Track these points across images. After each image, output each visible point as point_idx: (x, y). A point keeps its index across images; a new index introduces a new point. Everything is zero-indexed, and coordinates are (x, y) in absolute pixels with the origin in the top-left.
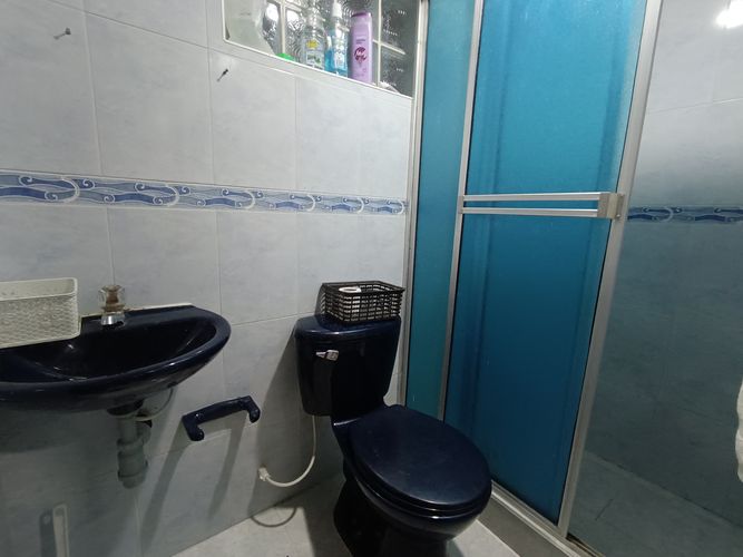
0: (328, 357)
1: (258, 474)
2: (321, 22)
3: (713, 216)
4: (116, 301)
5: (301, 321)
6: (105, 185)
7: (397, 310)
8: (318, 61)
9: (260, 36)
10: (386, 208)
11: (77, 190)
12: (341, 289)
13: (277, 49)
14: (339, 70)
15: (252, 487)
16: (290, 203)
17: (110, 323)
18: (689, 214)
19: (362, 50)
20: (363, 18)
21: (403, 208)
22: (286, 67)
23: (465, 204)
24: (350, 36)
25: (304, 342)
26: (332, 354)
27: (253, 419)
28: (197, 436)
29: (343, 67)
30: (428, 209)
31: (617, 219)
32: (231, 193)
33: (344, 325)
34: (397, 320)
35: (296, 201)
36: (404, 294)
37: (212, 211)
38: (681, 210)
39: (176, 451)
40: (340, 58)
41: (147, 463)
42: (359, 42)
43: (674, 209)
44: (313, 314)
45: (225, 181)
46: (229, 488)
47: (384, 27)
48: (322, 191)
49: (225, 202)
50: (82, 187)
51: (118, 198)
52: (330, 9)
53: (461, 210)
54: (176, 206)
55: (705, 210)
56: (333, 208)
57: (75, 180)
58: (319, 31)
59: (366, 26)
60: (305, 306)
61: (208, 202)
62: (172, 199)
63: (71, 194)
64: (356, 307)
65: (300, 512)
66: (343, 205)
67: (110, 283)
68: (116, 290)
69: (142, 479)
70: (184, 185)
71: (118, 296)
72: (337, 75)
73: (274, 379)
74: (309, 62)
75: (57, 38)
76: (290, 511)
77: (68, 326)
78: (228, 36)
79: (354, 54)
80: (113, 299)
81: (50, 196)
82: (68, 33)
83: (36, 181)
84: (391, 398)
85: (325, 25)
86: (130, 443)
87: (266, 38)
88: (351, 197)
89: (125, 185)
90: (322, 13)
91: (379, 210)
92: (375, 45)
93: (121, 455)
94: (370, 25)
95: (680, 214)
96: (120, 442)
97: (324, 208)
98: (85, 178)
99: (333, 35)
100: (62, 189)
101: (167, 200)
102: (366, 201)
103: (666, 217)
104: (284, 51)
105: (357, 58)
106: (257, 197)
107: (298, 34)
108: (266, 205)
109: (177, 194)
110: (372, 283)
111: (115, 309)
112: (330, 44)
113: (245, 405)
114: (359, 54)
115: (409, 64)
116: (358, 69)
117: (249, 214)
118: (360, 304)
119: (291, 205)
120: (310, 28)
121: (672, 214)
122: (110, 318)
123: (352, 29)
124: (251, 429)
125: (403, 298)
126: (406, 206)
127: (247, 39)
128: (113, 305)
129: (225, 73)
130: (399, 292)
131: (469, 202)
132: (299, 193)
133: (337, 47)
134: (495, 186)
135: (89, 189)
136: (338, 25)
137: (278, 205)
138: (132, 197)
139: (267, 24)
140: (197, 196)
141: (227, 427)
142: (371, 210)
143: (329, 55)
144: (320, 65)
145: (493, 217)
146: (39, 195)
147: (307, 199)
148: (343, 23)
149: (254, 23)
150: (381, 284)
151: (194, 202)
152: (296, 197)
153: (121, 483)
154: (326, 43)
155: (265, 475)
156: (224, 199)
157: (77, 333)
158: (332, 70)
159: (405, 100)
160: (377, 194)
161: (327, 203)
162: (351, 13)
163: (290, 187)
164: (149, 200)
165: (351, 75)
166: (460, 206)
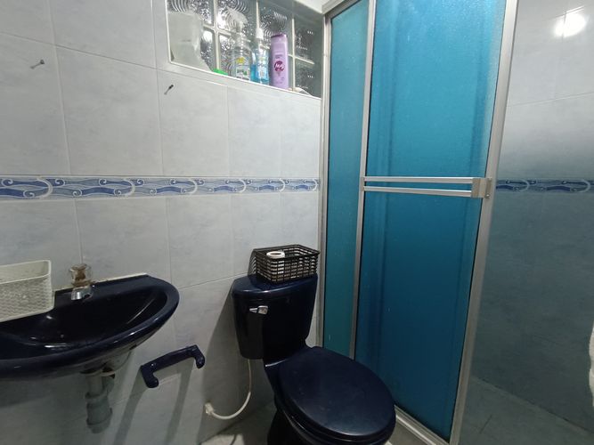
0: (260, 312)
1: (204, 409)
2: (247, 43)
3: (561, 186)
4: (84, 277)
5: (236, 281)
6: (74, 183)
7: (315, 269)
8: (246, 74)
9: (199, 57)
10: (303, 186)
11: (50, 187)
12: (269, 254)
13: (212, 66)
14: (262, 80)
15: (200, 420)
16: (225, 187)
17: (79, 298)
18: (542, 185)
19: (280, 63)
20: (280, 39)
21: (317, 185)
22: (220, 80)
23: (366, 184)
24: (270, 52)
25: (240, 300)
26: (263, 309)
27: (199, 366)
28: (152, 383)
29: (266, 77)
30: (337, 185)
31: (487, 198)
32: (177, 182)
33: (272, 284)
34: (315, 277)
35: (230, 185)
36: (319, 256)
37: (162, 197)
38: (535, 182)
39: (135, 396)
40: (263, 71)
41: (111, 409)
42: (278, 57)
43: (530, 181)
44: (246, 275)
45: (173, 173)
46: (180, 423)
47: (297, 44)
48: (251, 175)
49: (173, 189)
50: (54, 185)
51: (85, 192)
52: (254, 32)
53: (363, 189)
54: (133, 195)
55: (554, 182)
56: (261, 188)
57: (49, 180)
58: (246, 51)
59: (283, 45)
60: (239, 268)
61: (159, 191)
62: (129, 190)
63: (45, 191)
64: (281, 269)
65: (240, 438)
66: (269, 186)
67: (78, 263)
68: (83, 269)
69: (107, 425)
70: (139, 178)
71: (86, 274)
72: (261, 84)
73: (216, 330)
74: (238, 75)
75: (33, 68)
76: (231, 438)
77: (43, 302)
78: (173, 58)
79: (274, 67)
80: (81, 276)
81: (27, 194)
82: (42, 63)
83: (16, 183)
84: (312, 340)
85: (250, 45)
86: (97, 395)
87: (203, 58)
88: (274, 179)
89: (90, 181)
90: (248, 36)
91: (297, 188)
92: (290, 58)
93: (89, 406)
94: (286, 44)
95: (534, 185)
96: (88, 395)
97: (253, 189)
98: (57, 177)
99: (256, 52)
100: (38, 187)
101: (124, 191)
102: (287, 182)
103: (524, 187)
104: (218, 68)
105: (276, 69)
106: (198, 184)
107: (229, 52)
108: (207, 190)
109: (133, 186)
110: (293, 246)
111: (83, 285)
112: (254, 58)
113: (192, 353)
114: (278, 66)
115: (317, 71)
116: (277, 78)
117: (192, 197)
118: (284, 267)
119: (227, 188)
120: (239, 48)
121: (528, 185)
122: (78, 293)
123: (271, 47)
124: (197, 373)
125: (319, 259)
126: (319, 182)
127: (187, 59)
128: (81, 281)
129: (170, 88)
130: (316, 254)
131: (368, 182)
132: (233, 179)
133: (260, 62)
134: (389, 170)
135: (60, 186)
136: (260, 45)
137: (216, 190)
138: (97, 190)
139: (204, 46)
140: (150, 186)
141: (178, 372)
142: (291, 188)
143: (254, 68)
144: (247, 77)
145: (388, 194)
146: (19, 194)
147: (239, 182)
148: (264, 43)
149: (193, 48)
150: (301, 247)
151: (147, 191)
152: (230, 182)
153: (90, 430)
154: (252, 59)
155: (210, 409)
156: (172, 187)
157: (51, 307)
158: (256, 80)
159: (315, 101)
160: (296, 175)
161: (255, 185)
162: (270, 34)
163: (225, 174)
164: (110, 192)
165: (271, 82)
166: (361, 185)
